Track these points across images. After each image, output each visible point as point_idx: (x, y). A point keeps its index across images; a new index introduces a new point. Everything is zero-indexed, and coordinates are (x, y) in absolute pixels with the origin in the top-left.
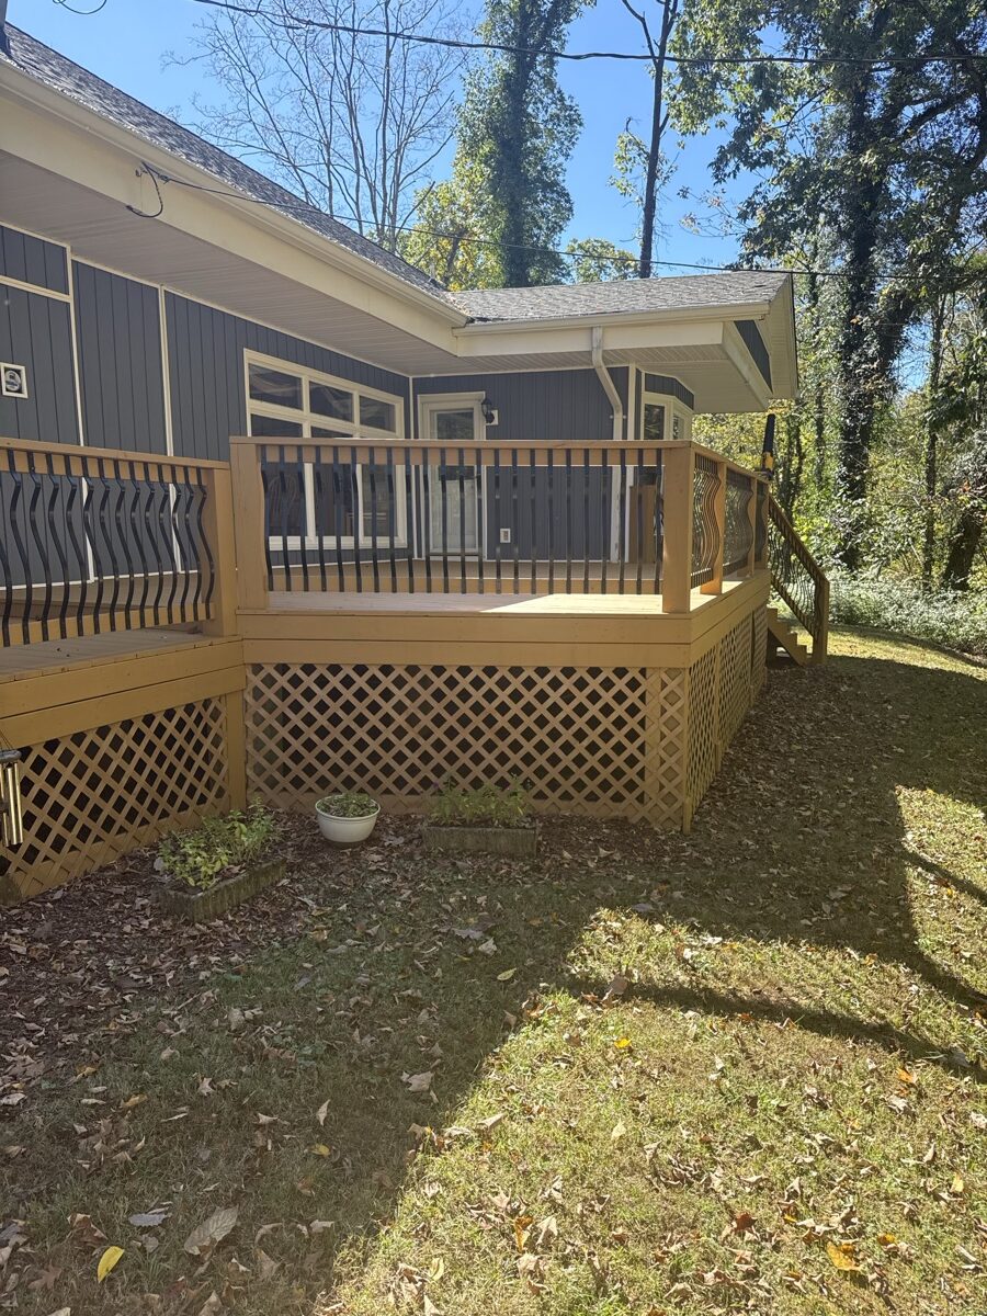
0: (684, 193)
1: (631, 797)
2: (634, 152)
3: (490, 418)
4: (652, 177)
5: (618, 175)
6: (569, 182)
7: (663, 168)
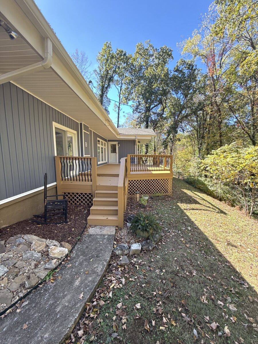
0: (124, 112)
1: (167, 193)
2: (116, 106)
3: (119, 145)
4: (119, 110)
5: (114, 109)
6: (109, 110)
7: (120, 109)
